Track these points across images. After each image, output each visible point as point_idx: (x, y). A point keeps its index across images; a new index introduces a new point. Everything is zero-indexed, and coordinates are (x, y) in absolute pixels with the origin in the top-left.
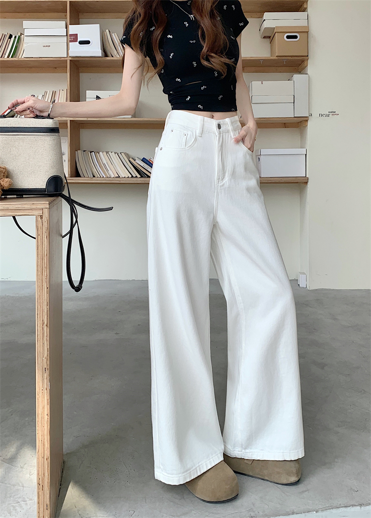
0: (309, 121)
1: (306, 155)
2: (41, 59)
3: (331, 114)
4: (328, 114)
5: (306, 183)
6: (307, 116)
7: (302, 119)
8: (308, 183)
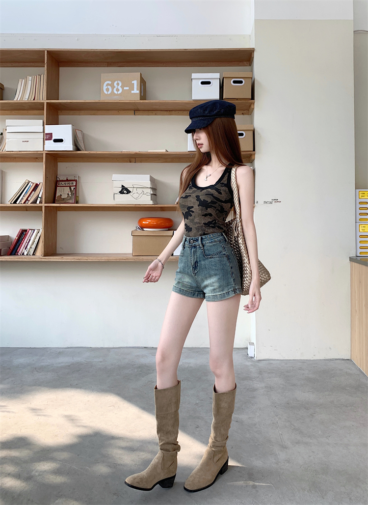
2: (20, 153)
4: (271, 201)
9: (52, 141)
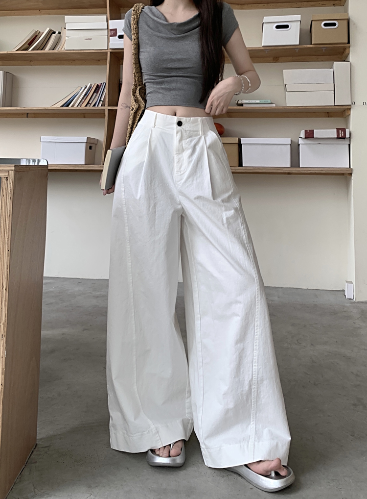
0: (351, 109)
1: (349, 145)
2: (82, 51)
5: (351, 174)
6: (350, 104)
7: (344, 107)
8: (353, 175)
9: (117, 37)
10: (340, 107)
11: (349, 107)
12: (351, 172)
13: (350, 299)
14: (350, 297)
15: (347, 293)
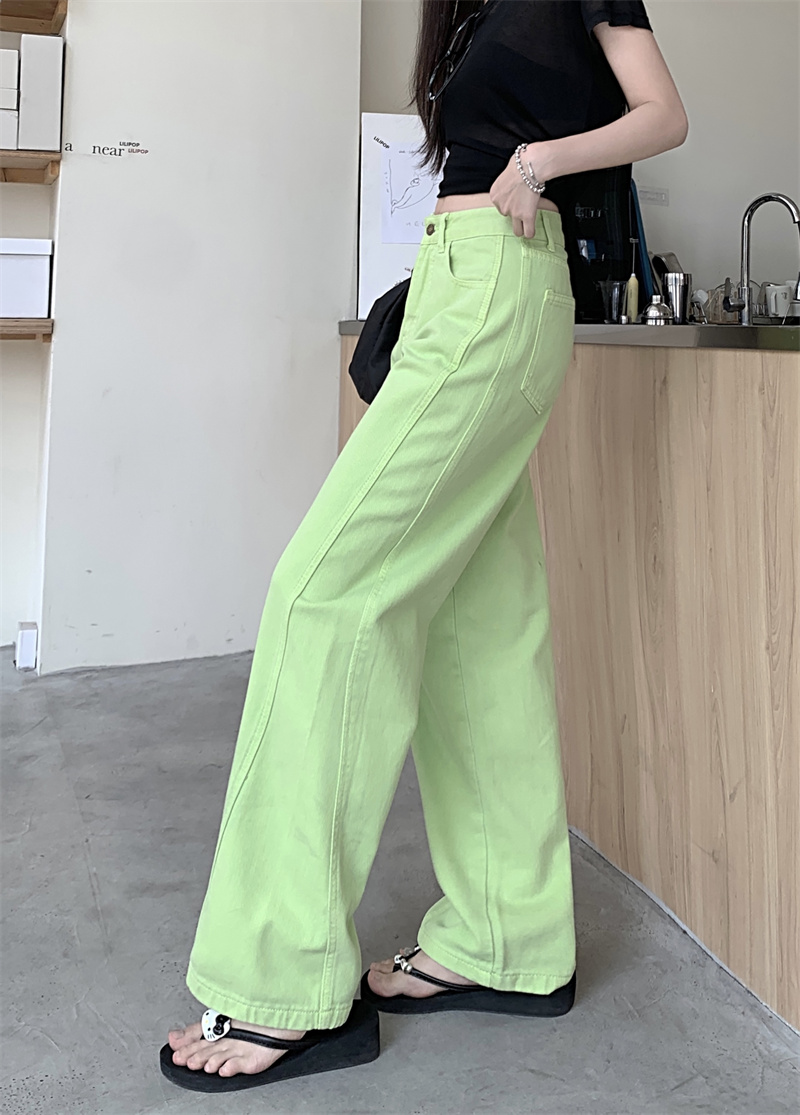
0: (62, 162)
1: (52, 257)
3: (127, 148)
4: (118, 147)
5: (48, 337)
6: (58, 147)
7: (43, 155)
8: (53, 339)
10: (31, 155)
11: (56, 157)
12: (47, 331)
13: (27, 669)
14: (26, 665)
15: (21, 654)
